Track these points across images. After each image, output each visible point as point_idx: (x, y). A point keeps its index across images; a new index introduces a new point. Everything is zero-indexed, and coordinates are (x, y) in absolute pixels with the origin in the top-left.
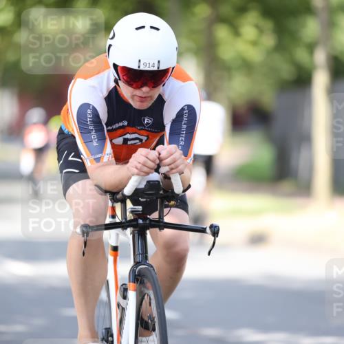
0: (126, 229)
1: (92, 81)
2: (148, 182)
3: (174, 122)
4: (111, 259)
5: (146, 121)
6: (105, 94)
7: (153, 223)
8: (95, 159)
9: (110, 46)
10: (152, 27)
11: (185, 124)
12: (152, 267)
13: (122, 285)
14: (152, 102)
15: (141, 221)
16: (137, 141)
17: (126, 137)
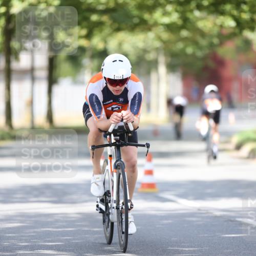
2: (119, 126)
3: (132, 100)
4: (109, 161)
5: (121, 100)
7: (123, 144)
8: (97, 117)
9: (102, 69)
15: (117, 143)
16: (117, 109)
17: (113, 107)
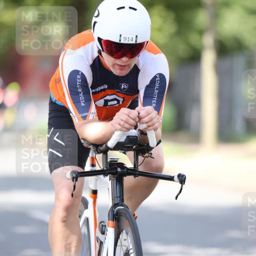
0: (107, 176)
1: (80, 51)
2: (128, 137)
3: (148, 87)
5: (123, 87)
6: (91, 62)
7: (129, 171)
8: (82, 117)
10: (130, 8)
11: (157, 89)
12: (128, 208)
13: (101, 223)
14: (130, 70)
15: (119, 170)
16: (115, 102)
17: (106, 98)
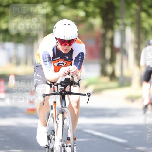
2: (66, 78)
3: (76, 58)
5: (66, 57)
6: (52, 48)
7: (67, 93)
9: (54, 31)
11: (80, 58)
14: (69, 51)
15: (63, 92)
16: (62, 64)
17: (59, 62)
